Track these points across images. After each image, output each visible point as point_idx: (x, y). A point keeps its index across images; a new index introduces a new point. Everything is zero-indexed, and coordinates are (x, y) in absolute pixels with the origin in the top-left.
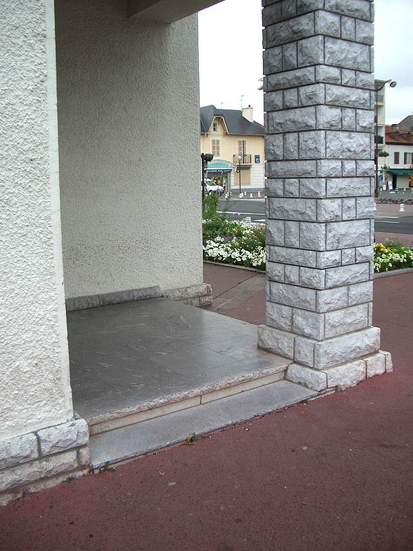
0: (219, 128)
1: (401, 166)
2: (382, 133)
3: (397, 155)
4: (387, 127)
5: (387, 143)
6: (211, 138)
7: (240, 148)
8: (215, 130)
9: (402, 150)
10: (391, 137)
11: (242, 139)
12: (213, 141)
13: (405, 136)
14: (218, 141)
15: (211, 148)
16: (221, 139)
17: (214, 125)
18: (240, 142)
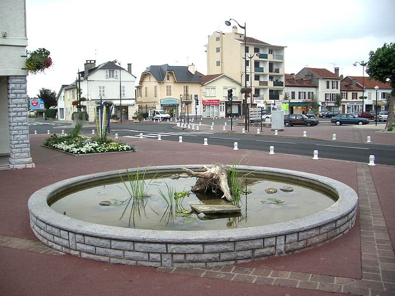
0: (171, 78)
1: (296, 100)
2: (283, 80)
3: (293, 93)
4: (286, 75)
5: (285, 86)
6: (165, 85)
7: (185, 90)
8: (168, 79)
9: (297, 90)
10: (289, 82)
11: (186, 85)
12: (167, 87)
13: (299, 81)
14: (170, 86)
15: (166, 91)
16: (172, 85)
17: (168, 76)
18: (184, 87)
